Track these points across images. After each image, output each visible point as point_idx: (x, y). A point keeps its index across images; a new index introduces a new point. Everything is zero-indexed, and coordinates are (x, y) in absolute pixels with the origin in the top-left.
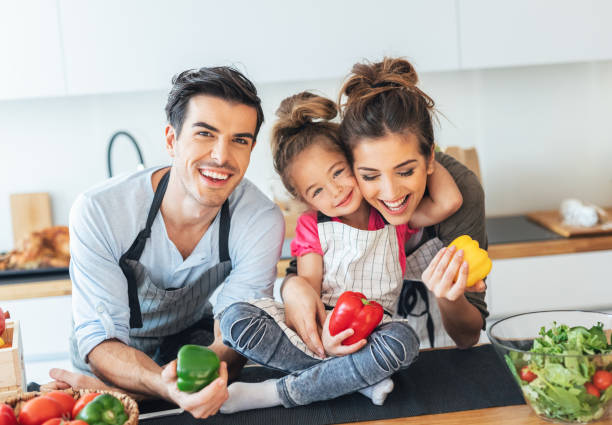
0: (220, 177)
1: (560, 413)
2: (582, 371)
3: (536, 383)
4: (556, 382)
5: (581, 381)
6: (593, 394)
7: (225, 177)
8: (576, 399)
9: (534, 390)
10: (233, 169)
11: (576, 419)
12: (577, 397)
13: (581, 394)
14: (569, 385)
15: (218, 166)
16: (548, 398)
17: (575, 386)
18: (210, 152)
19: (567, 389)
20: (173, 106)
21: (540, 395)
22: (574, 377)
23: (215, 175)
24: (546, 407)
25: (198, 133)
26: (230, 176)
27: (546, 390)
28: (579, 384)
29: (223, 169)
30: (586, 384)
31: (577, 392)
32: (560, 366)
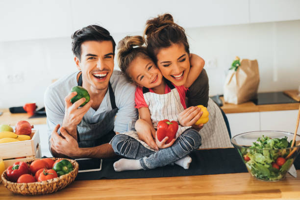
0: (103, 75)
1: (261, 176)
2: (271, 157)
3: (250, 162)
4: (259, 162)
5: (270, 161)
6: (276, 167)
7: (105, 75)
8: (268, 170)
9: (250, 165)
10: (108, 70)
11: (269, 179)
12: (268, 168)
13: (270, 167)
14: (264, 163)
15: (101, 71)
16: (256, 169)
17: (267, 163)
18: (96, 65)
19: (263, 165)
20: (75, 48)
21: (252, 168)
22: (266, 159)
23: (101, 75)
24: (255, 173)
25: (89, 58)
26: (107, 73)
27: (254, 165)
28: (269, 163)
29: (103, 72)
30: (272, 163)
31: (268, 166)
32: (261, 155)
